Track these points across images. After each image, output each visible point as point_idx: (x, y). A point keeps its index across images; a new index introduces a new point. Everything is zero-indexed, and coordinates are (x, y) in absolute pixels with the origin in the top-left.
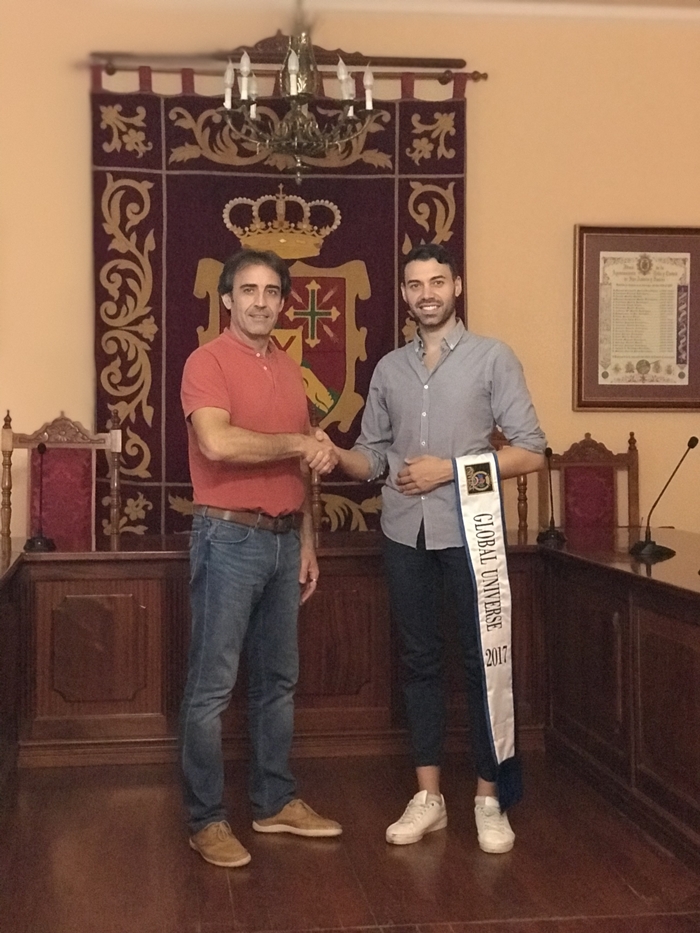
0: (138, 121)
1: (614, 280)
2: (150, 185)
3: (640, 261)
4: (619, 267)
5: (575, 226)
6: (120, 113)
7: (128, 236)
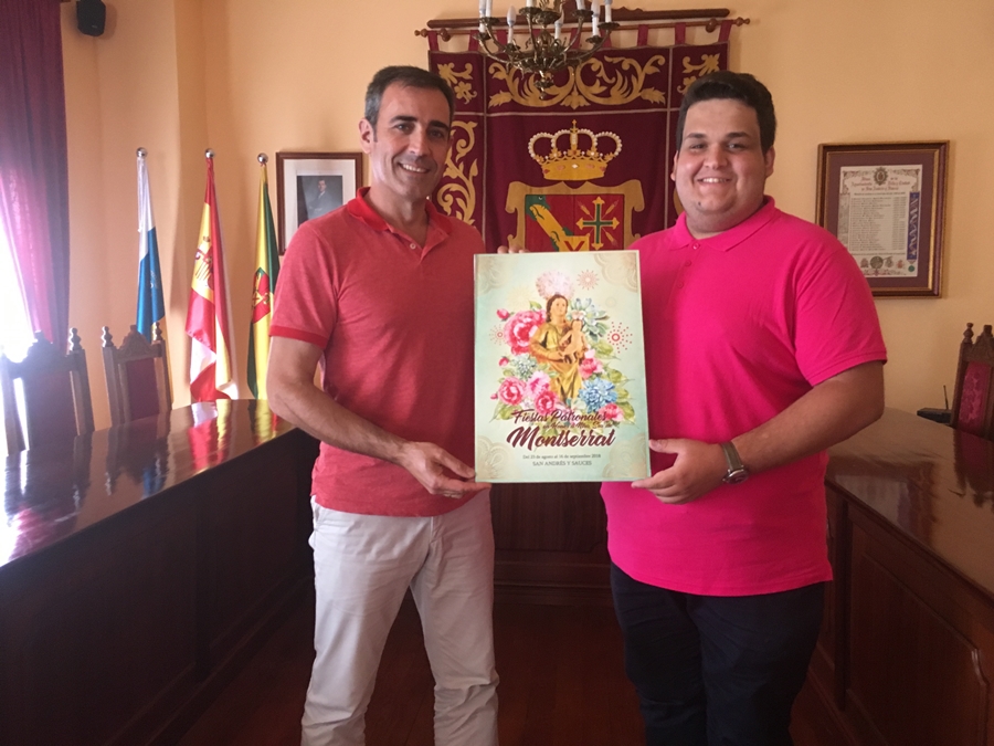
0: (466, 75)
1: (852, 190)
2: (475, 125)
3: (876, 173)
4: (857, 179)
5: (819, 146)
6: (453, 70)
7: (457, 166)
